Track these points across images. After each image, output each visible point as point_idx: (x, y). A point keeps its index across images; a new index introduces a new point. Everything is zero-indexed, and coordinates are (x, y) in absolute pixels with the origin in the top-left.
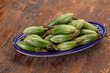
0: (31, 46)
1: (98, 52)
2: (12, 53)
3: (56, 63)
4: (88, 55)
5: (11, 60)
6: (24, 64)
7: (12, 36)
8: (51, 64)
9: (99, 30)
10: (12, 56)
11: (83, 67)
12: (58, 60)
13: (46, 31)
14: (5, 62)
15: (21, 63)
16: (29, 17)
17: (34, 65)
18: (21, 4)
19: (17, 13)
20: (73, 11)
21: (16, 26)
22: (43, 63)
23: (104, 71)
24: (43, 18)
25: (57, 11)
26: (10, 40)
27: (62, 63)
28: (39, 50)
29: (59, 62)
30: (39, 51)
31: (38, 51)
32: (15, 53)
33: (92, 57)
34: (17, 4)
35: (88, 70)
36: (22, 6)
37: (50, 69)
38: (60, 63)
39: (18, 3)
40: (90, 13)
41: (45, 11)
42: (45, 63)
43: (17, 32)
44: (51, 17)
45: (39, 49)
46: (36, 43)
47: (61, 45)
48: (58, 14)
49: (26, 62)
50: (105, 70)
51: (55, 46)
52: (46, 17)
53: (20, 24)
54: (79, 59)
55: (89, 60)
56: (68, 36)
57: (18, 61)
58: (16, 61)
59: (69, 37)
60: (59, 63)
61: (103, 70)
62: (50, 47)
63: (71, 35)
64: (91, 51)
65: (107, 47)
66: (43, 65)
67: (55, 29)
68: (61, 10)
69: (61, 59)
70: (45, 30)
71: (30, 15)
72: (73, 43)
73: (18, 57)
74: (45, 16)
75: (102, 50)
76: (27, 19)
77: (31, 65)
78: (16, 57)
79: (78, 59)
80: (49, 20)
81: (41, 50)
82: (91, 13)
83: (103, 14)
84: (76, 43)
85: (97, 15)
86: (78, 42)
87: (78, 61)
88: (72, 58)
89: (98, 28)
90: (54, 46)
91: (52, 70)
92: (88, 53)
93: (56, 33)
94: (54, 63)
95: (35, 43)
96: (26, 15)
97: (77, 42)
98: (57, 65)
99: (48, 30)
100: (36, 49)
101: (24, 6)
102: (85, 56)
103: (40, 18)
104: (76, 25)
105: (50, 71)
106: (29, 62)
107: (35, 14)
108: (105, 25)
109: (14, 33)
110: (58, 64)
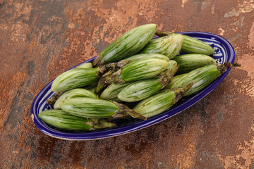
0: (76, 118)
1: (222, 103)
2: (30, 137)
3: (137, 146)
4: (203, 114)
5: (34, 155)
6: (66, 159)
7: (19, 92)
8: (127, 149)
9: (217, 49)
10: (33, 144)
11: (199, 145)
12: (139, 137)
13: (100, 74)
14: (21, 163)
15: (58, 159)
16: (45, 37)
17: (90, 159)
18: (18, 6)
19: (14, 30)
20: (144, 5)
21: (21, 66)
22: (108, 150)
23: (246, 147)
24: (80, 36)
25: (106, 12)
26: (19, 105)
27: (150, 144)
28: (96, 124)
29: (144, 142)
30: (96, 127)
31: (93, 127)
32: (38, 137)
33: (214, 117)
34: (9, 7)
35: (212, 150)
36: (22, 10)
37: (127, 161)
38: (146, 144)
39: (10, 4)
40: (183, 6)
41: (80, 15)
42: (113, 150)
43: (29, 82)
44: (97, 29)
45: (96, 122)
46: (88, 112)
47: (144, 105)
48: (111, 18)
49: (70, 155)
50: (249, 144)
51: (131, 110)
52: (86, 32)
53: (30, 59)
54: (184, 127)
55: (207, 127)
56: (155, 82)
57: (50, 155)
58: (46, 155)
59: (158, 84)
60: (143, 145)
61: (243, 145)
62: (121, 116)
63: (163, 79)
64: (208, 103)
65: (239, 86)
66: (108, 154)
67: (124, 70)
68: (116, 8)
69: (145, 134)
70: (99, 72)
71: (46, 31)
72: (169, 97)
73: (47, 146)
74: (82, 30)
75: (231, 96)
76: (43, 42)
77: (81, 160)
78: (44, 146)
79: (182, 128)
80: (94, 38)
81: (100, 124)
82: (186, 4)
83: (212, 4)
84: (177, 95)
85: (199, 7)
86: (181, 93)
87: (185, 133)
88: (170, 128)
89: (213, 46)
90: (129, 112)
91: (132, 164)
92: (203, 109)
93: (127, 80)
94: (132, 146)
95: (85, 111)
96: (37, 33)
97: (178, 91)
98: (140, 150)
99: (105, 72)
100: (90, 124)
101: (27, 10)
102: (197, 117)
103: (71, 35)
104: (166, 50)
105: (129, 167)
106: (76, 154)
107: (58, 29)
108: (223, 31)
109: (22, 85)
110: (143, 148)
